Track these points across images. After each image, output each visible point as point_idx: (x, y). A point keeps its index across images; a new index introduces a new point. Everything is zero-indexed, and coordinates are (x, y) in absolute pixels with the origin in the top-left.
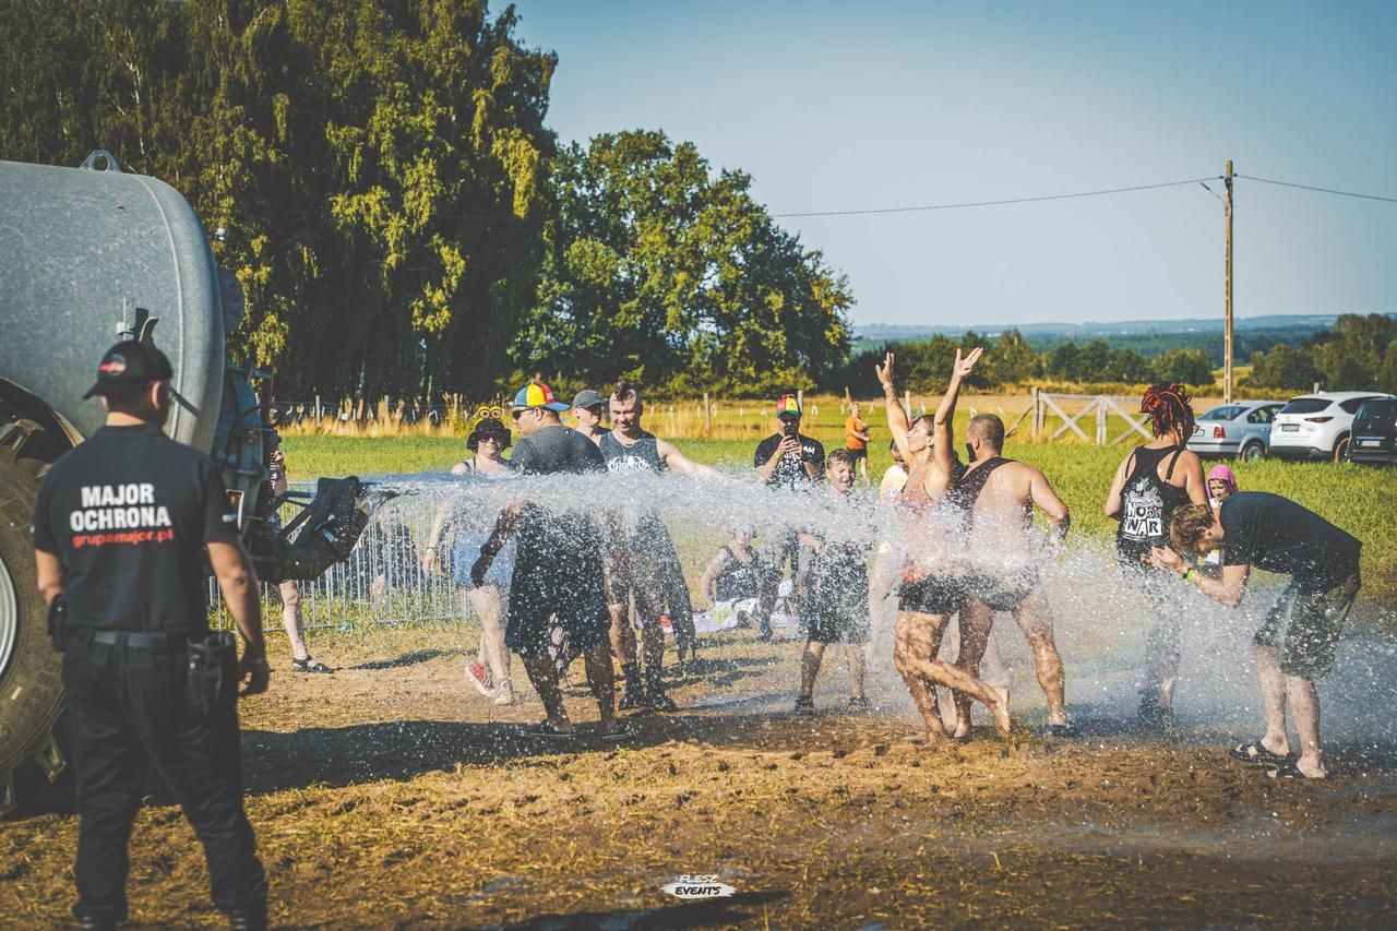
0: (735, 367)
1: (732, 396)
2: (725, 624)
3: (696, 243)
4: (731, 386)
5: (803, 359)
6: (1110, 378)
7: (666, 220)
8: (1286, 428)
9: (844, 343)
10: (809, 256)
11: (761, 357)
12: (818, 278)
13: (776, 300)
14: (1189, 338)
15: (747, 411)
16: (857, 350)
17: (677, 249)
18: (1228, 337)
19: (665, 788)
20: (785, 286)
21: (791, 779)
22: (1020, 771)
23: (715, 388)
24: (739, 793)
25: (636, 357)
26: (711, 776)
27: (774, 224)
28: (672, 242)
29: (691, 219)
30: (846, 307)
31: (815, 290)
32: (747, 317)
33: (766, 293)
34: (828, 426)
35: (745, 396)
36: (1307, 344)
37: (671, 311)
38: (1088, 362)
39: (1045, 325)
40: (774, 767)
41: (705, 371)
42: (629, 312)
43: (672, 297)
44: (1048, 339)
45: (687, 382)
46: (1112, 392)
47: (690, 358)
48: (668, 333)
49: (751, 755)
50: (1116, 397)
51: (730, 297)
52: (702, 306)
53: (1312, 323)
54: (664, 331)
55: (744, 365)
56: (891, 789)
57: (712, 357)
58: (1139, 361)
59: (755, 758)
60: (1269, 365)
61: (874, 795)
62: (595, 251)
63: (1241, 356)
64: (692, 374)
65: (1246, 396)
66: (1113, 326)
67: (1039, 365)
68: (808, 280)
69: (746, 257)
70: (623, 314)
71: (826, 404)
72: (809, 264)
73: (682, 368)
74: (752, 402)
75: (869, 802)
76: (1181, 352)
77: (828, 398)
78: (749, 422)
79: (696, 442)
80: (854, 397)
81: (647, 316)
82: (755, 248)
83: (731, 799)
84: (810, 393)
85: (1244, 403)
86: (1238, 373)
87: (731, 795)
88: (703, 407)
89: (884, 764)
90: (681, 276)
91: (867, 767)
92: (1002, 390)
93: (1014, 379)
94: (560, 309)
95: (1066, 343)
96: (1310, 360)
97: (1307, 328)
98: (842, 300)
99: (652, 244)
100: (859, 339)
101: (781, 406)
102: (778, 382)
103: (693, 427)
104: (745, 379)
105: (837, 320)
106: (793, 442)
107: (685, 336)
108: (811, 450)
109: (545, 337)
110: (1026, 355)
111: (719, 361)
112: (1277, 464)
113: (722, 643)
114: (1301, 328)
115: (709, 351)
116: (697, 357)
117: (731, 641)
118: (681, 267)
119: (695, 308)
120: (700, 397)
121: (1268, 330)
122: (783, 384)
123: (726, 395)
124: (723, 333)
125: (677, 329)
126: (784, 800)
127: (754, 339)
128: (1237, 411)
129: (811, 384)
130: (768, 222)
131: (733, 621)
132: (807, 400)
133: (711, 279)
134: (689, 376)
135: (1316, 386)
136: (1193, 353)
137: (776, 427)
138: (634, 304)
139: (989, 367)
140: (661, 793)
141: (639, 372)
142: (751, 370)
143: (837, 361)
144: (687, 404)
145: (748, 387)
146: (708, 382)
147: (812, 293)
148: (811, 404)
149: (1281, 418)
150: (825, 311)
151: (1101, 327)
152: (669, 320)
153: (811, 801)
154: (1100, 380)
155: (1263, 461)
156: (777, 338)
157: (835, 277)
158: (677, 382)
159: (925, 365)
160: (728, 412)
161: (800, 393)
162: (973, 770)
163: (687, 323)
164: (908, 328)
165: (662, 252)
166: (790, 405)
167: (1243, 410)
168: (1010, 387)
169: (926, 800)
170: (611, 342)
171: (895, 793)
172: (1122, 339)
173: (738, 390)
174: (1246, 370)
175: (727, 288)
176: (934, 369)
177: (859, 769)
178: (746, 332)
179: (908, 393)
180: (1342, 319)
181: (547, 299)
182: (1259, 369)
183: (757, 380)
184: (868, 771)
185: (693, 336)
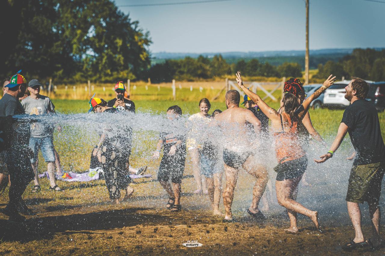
0: (102, 69)
1: (101, 82)
2: (94, 178)
3: (85, 17)
4: (100, 77)
5: (131, 66)
6: (259, 75)
7: (72, 8)
8: (331, 95)
9: (148, 60)
10: (133, 23)
11: (113, 65)
12: (137, 32)
13: (119, 42)
14: (292, 58)
15: (107, 88)
16: (153, 63)
17: (78, 20)
18: (307, 58)
19: (65, 247)
20: (122, 36)
21: (118, 242)
22: (214, 239)
23: (94, 78)
24: (96, 248)
25: (60, 66)
26: (84, 241)
27: (118, 10)
28: (75, 17)
29: (83, 7)
30: (149, 45)
31: (136, 37)
32: (107, 48)
33: (115, 39)
34: (140, 95)
35: (106, 82)
36: (341, 61)
37: (75, 46)
38: (250, 68)
39: (232, 53)
40: (111, 238)
41: (89, 71)
42: (57, 46)
43: (75, 40)
44: (234, 58)
45: (82, 76)
46: (259, 80)
47: (83, 66)
48: (74, 55)
49: (102, 232)
50: (260, 83)
51: (100, 41)
52: (88, 44)
53: (343, 52)
54: (71, 55)
55: (106, 69)
56: (160, 247)
57: (93, 65)
58: (271, 68)
59: (103, 234)
60: (325, 69)
61: (152, 249)
62: (43, 21)
63: (312, 65)
64: (84, 73)
65: (315, 82)
66: (261, 53)
67: (230, 69)
68: (133, 33)
69: (107, 23)
70: (55, 48)
71: (140, 85)
72: (133, 26)
73: (80, 70)
74: (109, 85)
75: (150, 252)
76: (288, 64)
77: (141, 83)
78: (107, 93)
79: (84, 101)
80: (153, 82)
81: (64, 48)
82: (110, 19)
83: (92, 251)
84: (133, 81)
85: (313, 85)
86: (311, 73)
87: (92, 249)
88: (88, 87)
89: (158, 236)
90: (79, 32)
91: (150, 237)
92: (214, 80)
93: (219, 75)
94: (28, 45)
95: (241, 60)
96: (342, 67)
97: (341, 54)
98: (147, 42)
99: (67, 17)
100: (155, 58)
101: (117, 86)
102: (120, 76)
103: (84, 95)
104: (107, 75)
105: (145, 50)
106: (121, 102)
107: (81, 57)
108: (129, 105)
109: (22, 57)
110: (224, 65)
111: (95, 67)
112: (327, 111)
113: (92, 186)
114: (338, 54)
115: (91, 63)
116: (85, 66)
117: (96, 185)
118: (79, 28)
119: (85, 45)
120: (87, 82)
121: (325, 55)
122: (122, 77)
123: (98, 82)
124: (97, 55)
125: (77, 54)
126: (114, 251)
127: (110, 58)
128: (310, 89)
129: (134, 77)
130: (116, 8)
131: (97, 177)
132: (132, 84)
133: (91, 33)
134: (82, 74)
135: (343, 78)
136: (294, 64)
137: (115, 95)
138: (59, 43)
139: (208, 70)
140: (63, 249)
141: (61, 72)
142: (109, 71)
143: (145, 67)
144: (81, 85)
145: (108, 78)
146: (91, 76)
147: (134, 39)
148: (133, 85)
149: (328, 91)
150: (140, 46)
151: (256, 53)
152: (74, 50)
153: (126, 251)
154: (255, 75)
155: (321, 109)
156: (120, 58)
157: (144, 32)
158: (78, 76)
159: (182, 69)
160: (99, 89)
161: (129, 81)
162: (194, 238)
163: (82, 51)
164: (175, 54)
165: (71, 21)
166: (121, 86)
167: (312, 88)
168: (217, 79)
169: (174, 251)
170: (49, 59)
171: (161, 248)
172: (264, 58)
173: (103, 79)
174: (315, 71)
175: (98, 36)
176: (186, 71)
177: (147, 238)
178: (107, 54)
179: (174, 81)
180: (356, 50)
181: (22, 41)
182: (321, 71)
183: (111, 75)
184: (150, 239)
185: (84, 56)
